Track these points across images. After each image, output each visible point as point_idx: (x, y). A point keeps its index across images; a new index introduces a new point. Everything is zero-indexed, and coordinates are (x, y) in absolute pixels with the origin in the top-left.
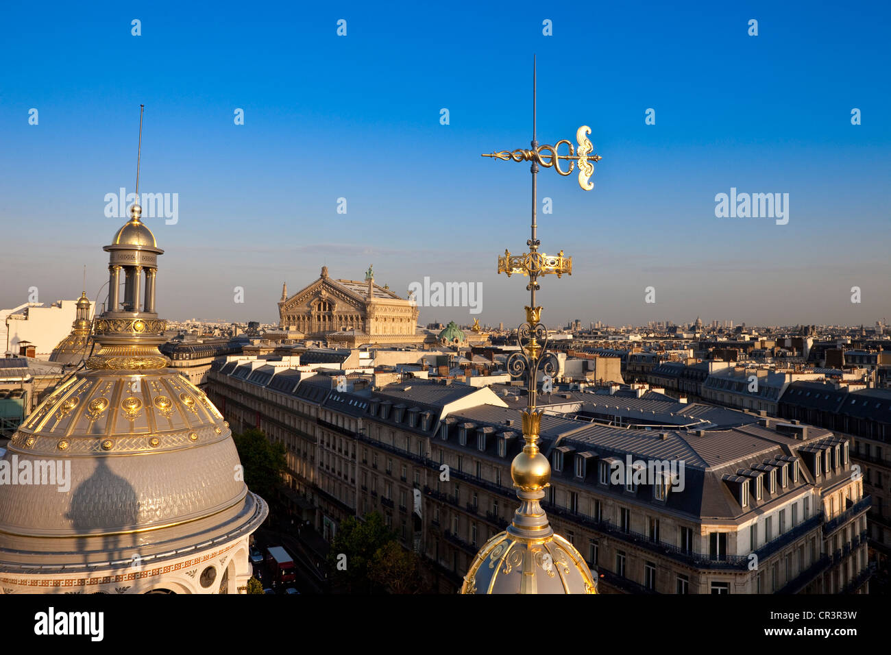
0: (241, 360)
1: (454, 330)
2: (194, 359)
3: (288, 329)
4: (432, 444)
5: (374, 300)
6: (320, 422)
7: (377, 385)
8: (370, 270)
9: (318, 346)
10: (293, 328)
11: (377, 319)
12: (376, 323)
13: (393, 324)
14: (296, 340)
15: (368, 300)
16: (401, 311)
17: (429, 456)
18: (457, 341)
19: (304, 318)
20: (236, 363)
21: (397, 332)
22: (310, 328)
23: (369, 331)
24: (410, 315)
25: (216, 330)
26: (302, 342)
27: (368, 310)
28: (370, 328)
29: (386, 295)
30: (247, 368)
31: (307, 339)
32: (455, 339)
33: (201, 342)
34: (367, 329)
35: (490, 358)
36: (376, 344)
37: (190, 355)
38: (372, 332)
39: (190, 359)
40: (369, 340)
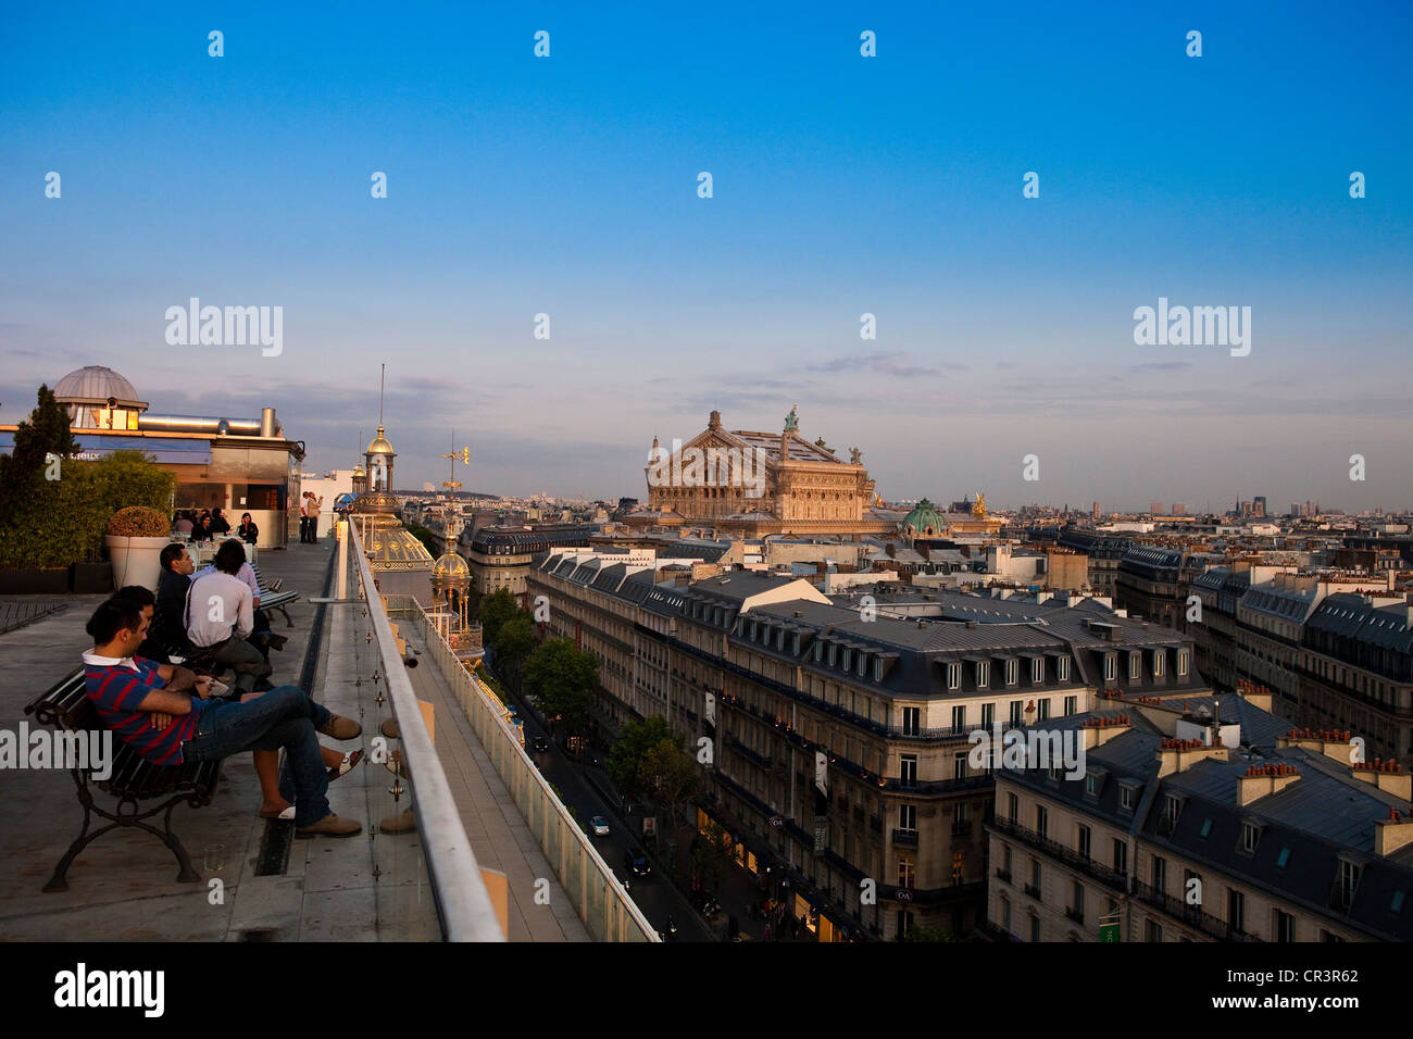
0: (566, 553)
1: (927, 513)
2: (517, 554)
3: (658, 510)
4: (729, 643)
5: (788, 464)
6: (638, 628)
7: (696, 577)
8: (792, 413)
9: (698, 535)
10: (666, 509)
11: (794, 494)
12: (794, 502)
13: (823, 503)
14: (670, 527)
15: (780, 464)
16: (838, 482)
17: (726, 656)
18: (930, 532)
19: (684, 494)
20: (561, 556)
21: (831, 516)
22: (693, 509)
23: (781, 514)
24: (853, 488)
25: (565, 512)
26: (675, 528)
27: (780, 480)
28: (782, 508)
29: (815, 456)
30: (570, 564)
31: (686, 524)
32: (927, 529)
33: (530, 528)
34: (779, 511)
35: (925, 555)
36: (790, 533)
37: (511, 549)
38: (786, 517)
39: (511, 553)
40: (781, 527)
